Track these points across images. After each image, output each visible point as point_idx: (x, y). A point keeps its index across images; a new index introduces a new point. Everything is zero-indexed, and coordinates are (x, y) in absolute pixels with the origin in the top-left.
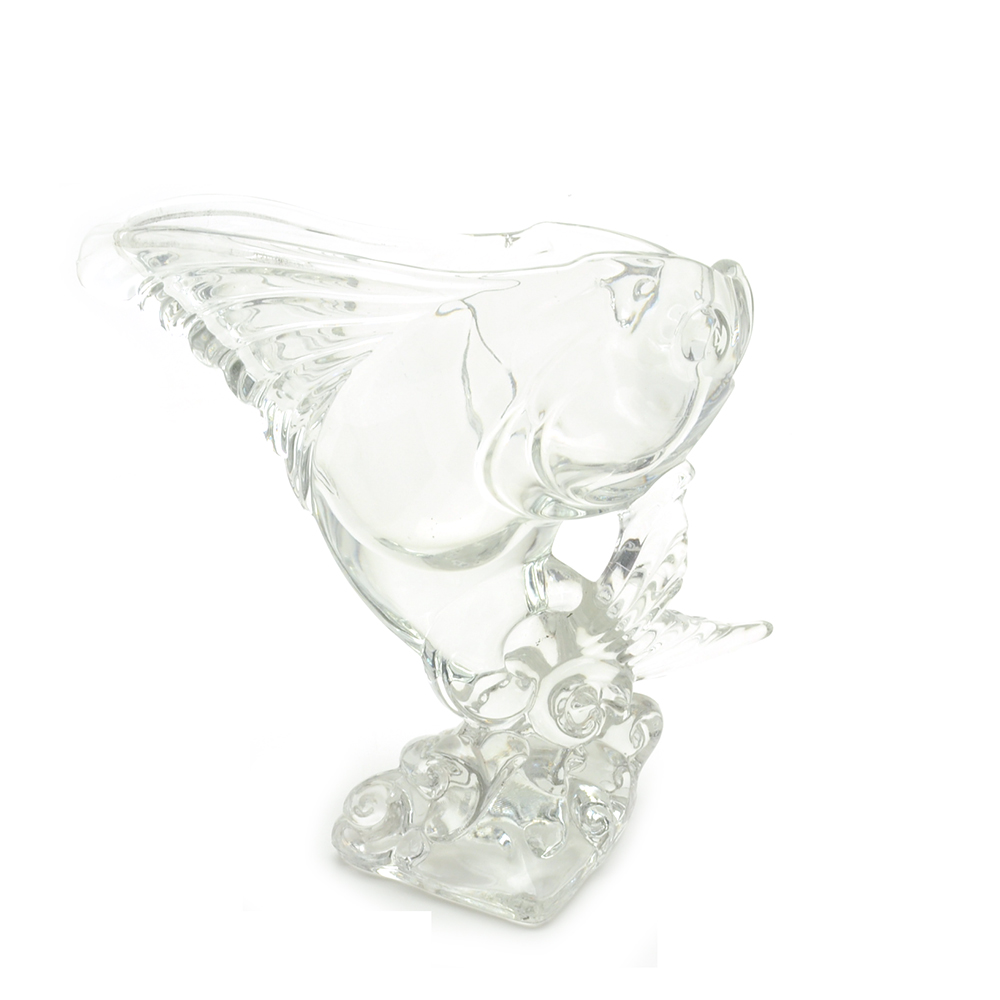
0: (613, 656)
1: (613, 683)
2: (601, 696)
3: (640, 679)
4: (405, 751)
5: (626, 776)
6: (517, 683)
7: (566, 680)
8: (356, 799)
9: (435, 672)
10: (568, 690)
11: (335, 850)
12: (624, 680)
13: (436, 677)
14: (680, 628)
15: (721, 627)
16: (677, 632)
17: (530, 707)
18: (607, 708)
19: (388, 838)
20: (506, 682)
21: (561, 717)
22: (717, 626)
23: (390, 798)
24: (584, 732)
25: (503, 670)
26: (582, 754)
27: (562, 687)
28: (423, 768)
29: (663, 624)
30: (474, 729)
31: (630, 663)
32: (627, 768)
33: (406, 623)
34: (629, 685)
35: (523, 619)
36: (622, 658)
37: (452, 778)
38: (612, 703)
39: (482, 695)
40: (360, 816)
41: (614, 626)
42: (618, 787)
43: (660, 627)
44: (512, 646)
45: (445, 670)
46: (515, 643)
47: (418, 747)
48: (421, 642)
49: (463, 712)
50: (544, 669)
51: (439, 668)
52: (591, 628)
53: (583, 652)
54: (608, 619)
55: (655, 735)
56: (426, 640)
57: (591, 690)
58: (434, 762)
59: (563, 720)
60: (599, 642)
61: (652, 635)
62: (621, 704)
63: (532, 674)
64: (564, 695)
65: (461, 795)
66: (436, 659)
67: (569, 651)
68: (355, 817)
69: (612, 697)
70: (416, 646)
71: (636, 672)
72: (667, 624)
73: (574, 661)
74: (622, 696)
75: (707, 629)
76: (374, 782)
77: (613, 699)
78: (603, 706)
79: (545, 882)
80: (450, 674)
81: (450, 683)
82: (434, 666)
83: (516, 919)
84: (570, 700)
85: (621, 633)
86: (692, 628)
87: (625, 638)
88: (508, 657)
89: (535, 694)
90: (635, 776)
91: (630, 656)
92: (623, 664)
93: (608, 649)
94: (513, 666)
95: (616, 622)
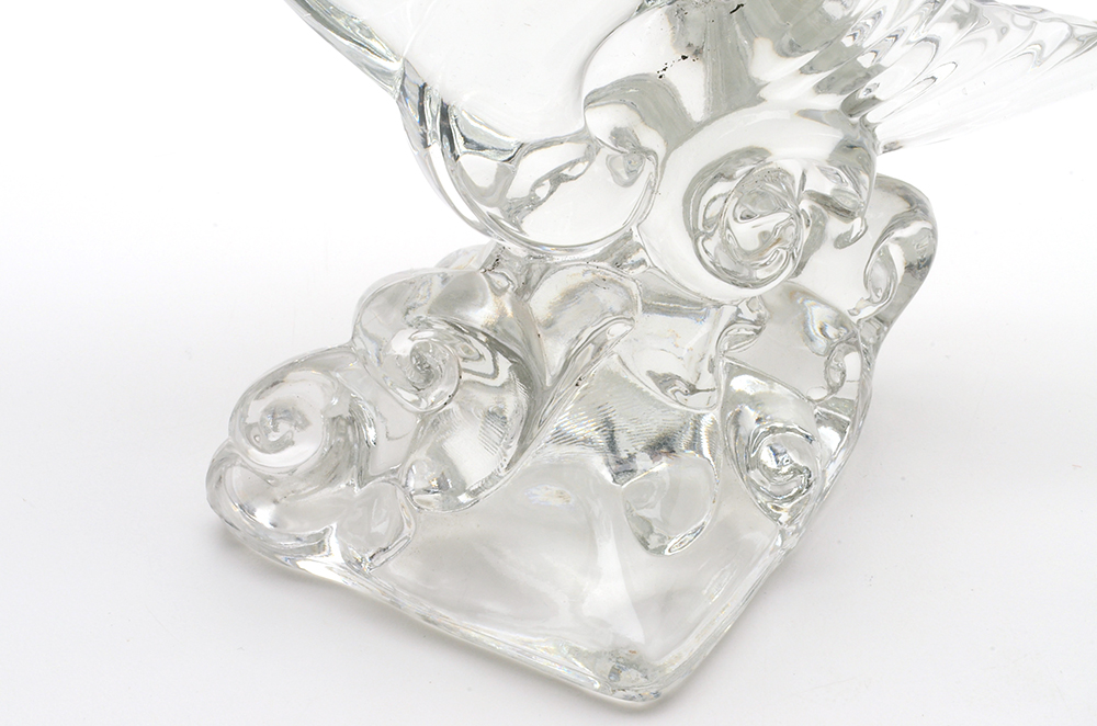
0: (832, 101)
1: (830, 162)
2: (802, 186)
3: (889, 148)
4: (366, 304)
5: (852, 362)
6: (610, 162)
7: (727, 158)
8: (256, 411)
9: (424, 136)
10: (730, 178)
11: (212, 514)
12: (854, 152)
13: (426, 145)
14: (990, 34)
15: (1080, 32)
16: (984, 41)
17: (641, 215)
18: (812, 208)
19: (328, 492)
20: (580, 167)
21: (709, 236)
22: (1071, 28)
23: (330, 407)
24: (761, 274)
25: (583, 136)
26: (753, 317)
27: (716, 172)
28: (402, 345)
29: (954, 25)
30: (518, 258)
31: (872, 116)
32: (851, 342)
33: (361, 26)
34: (867, 164)
35: (629, 18)
36: (853, 108)
37: (464, 365)
38: (823, 200)
39: (538, 184)
40: (262, 451)
41: (840, 36)
42: (833, 389)
43: (944, 30)
44: (603, 73)
45: (447, 132)
46: (610, 68)
47: (393, 298)
48: (395, 66)
49: (488, 226)
50: (678, 128)
51: (433, 126)
52: (786, 39)
53: (763, 93)
54: (828, 19)
55: (919, 268)
56: (406, 61)
57: (779, 175)
58: (428, 334)
59: (711, 245)
60: (802, 71)
61: (929, 49)
62: (848, 205)
63: (651, 139)
64: (721, 187)
65: (488, 401)
66: (427, 103)
67: (735, 91)
68: (253, 451)
69: (827, 188)
70: (381, 75)
71: (883, 135)
72: (961, 27)
73: (745, 113)
74: (850, 188)
75: (1052, 33)
76: (292, 375)
77: (828, 192)
78: (805, 205)
79: (664, 604)
80: (459, 141)
81: (457, 158)
82: (423, 120)
83: (602, 690)
84: (732, 202)
85: (858, 50)
86: (1015, 36)
87: (866, 61)
88: (593, 100)
89: (652, 188)
90: (868, 357)
91: (874, 101)
92: (856, 119)
93: (821, 88)
94: (602, 121)
95: (845, 25)
